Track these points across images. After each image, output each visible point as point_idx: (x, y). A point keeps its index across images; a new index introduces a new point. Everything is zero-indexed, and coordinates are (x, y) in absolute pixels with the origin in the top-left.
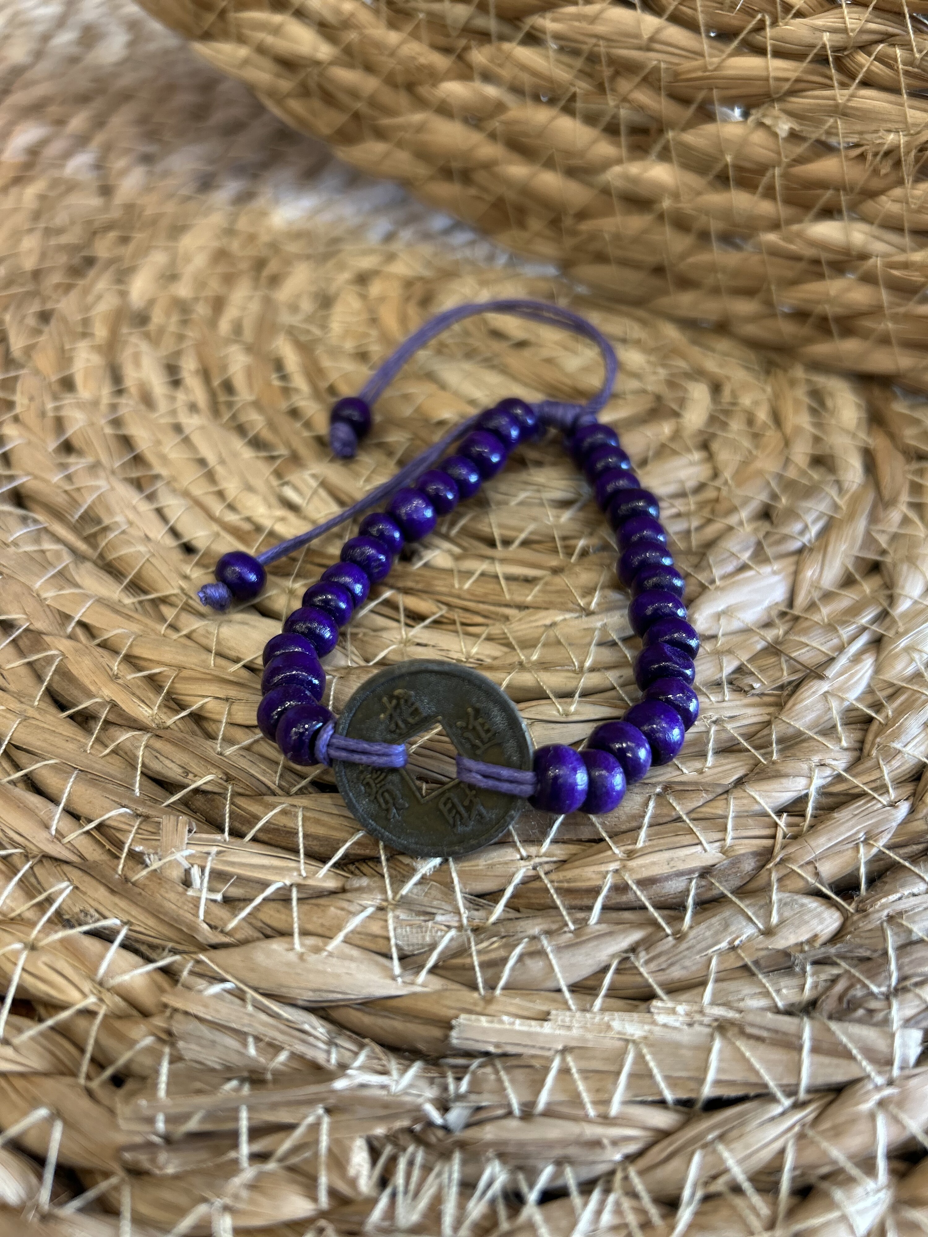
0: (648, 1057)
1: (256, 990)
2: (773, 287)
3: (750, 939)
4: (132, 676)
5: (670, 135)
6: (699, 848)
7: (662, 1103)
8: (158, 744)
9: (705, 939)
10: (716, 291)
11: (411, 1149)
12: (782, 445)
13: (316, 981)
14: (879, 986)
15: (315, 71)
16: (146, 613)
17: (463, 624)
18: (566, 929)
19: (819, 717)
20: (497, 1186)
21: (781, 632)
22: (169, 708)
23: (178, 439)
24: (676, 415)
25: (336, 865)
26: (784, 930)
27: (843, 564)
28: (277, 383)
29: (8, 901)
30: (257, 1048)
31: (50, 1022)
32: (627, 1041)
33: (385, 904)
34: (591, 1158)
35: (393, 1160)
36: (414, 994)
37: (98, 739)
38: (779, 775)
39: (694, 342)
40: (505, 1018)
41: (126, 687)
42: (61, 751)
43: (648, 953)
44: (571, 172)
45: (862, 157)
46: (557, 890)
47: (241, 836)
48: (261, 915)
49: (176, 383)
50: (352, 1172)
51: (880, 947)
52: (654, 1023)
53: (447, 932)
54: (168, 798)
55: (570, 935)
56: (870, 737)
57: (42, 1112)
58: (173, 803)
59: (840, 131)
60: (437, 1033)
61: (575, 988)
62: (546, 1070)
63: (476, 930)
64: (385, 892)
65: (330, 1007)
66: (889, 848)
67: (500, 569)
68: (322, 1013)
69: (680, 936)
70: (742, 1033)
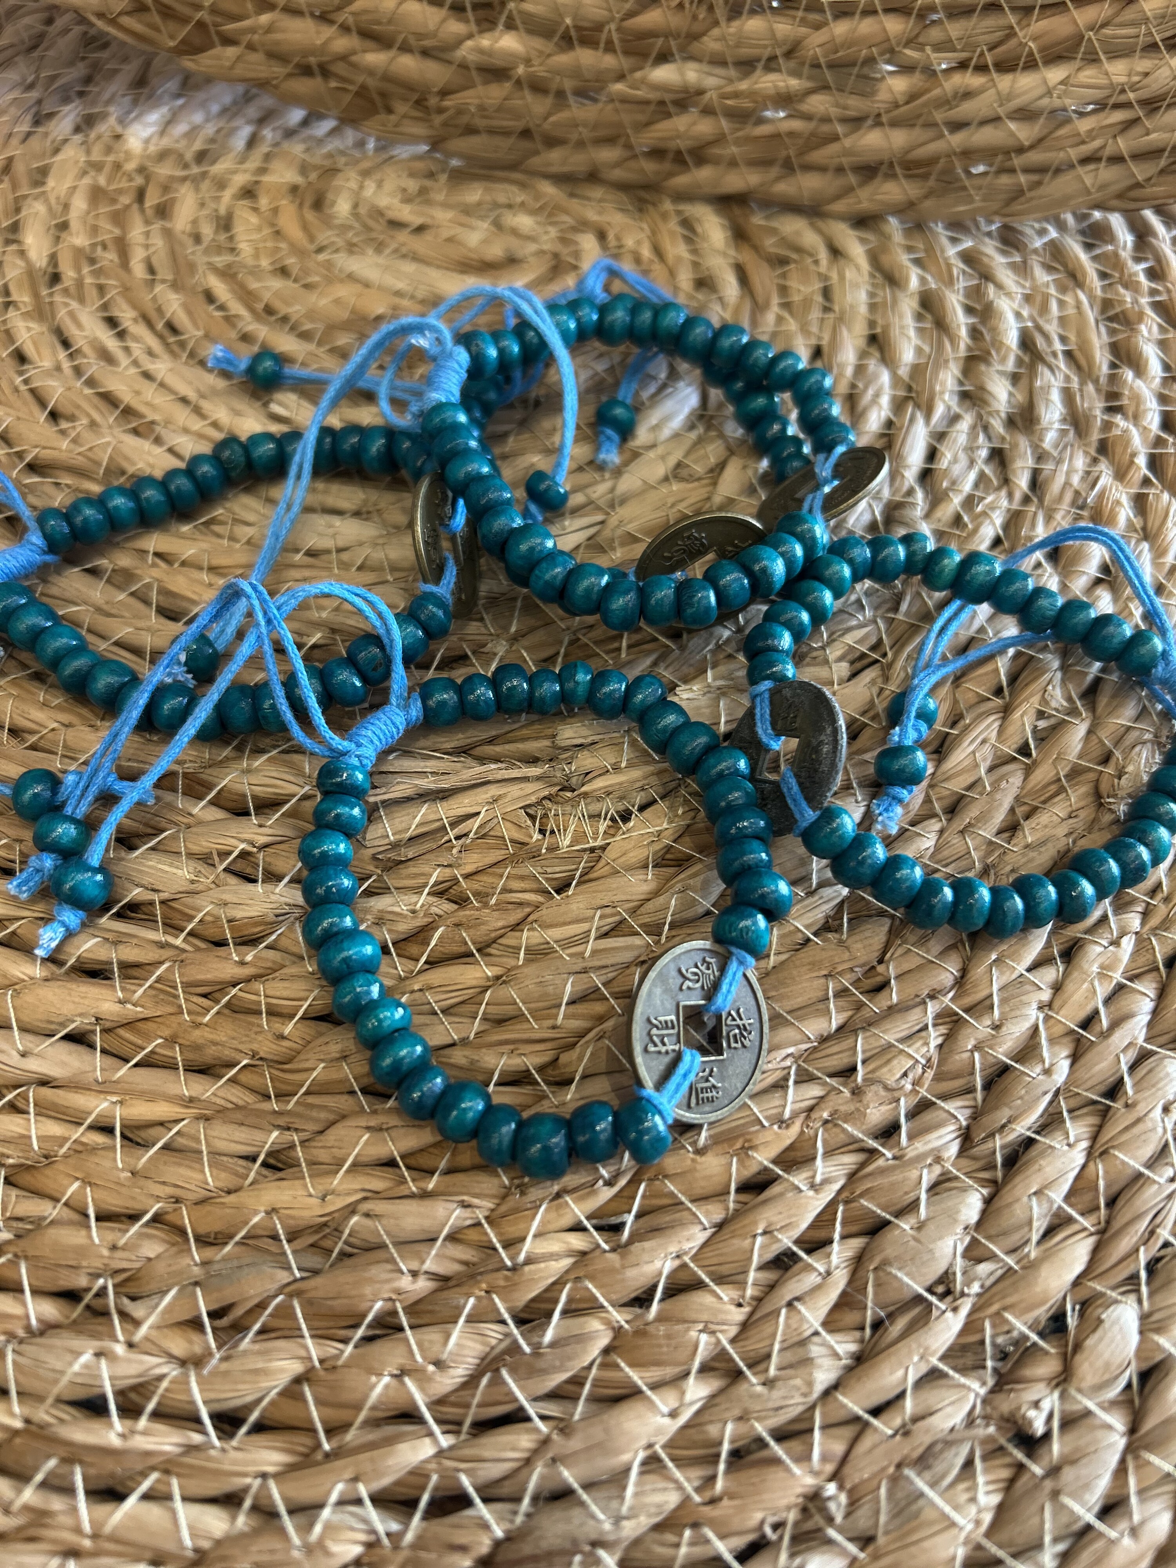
2: (629, 132)
5: (512, 6)
9: (699, 646)
12: (668, 271)
23: (154, 385)
28: (216, 314)
31: (284, 809)
43: (664, 664)
69: (683, 648)
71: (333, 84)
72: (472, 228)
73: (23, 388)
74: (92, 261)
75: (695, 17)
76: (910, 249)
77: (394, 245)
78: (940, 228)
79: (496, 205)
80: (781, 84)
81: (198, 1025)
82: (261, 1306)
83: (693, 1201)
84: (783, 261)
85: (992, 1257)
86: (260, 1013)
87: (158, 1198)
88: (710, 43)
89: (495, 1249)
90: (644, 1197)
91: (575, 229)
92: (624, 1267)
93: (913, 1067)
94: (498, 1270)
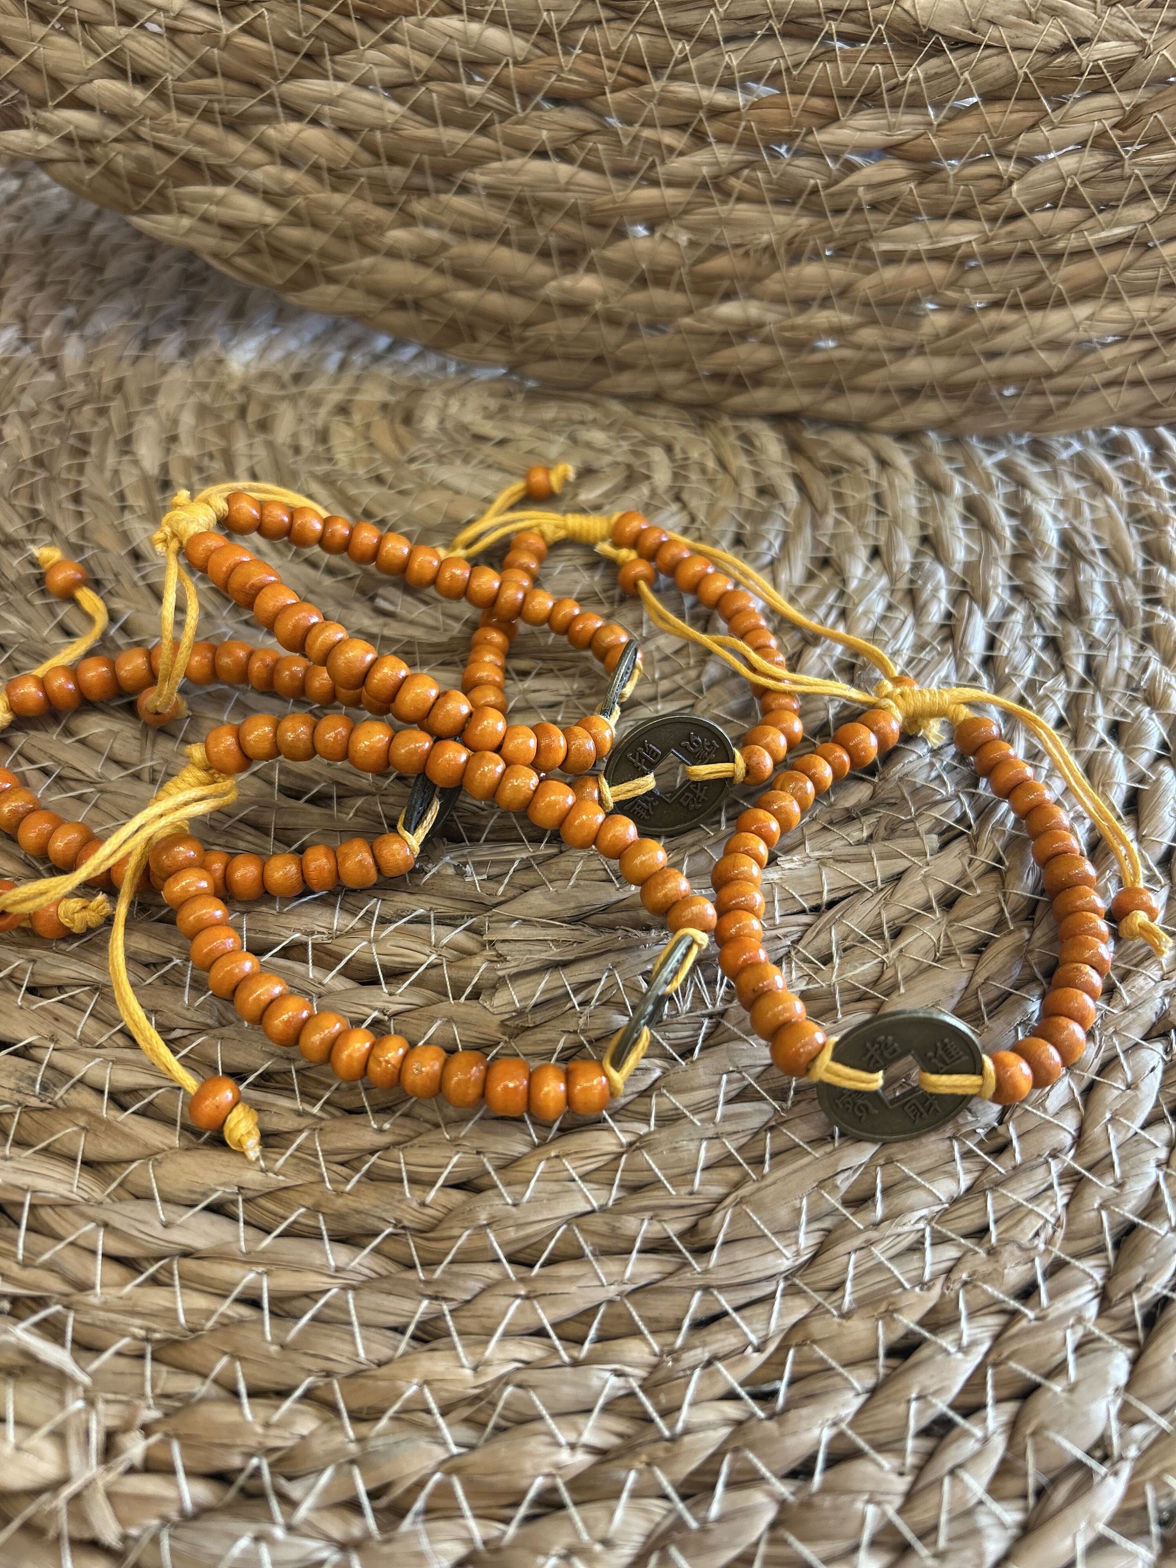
71: (425, 317)
72: (549, 441)
73: (141, 583)
74: (200, 470)
75: (759, 263)
76: (950, 460)
77: (480, 457)
78: (974, 441)
79: (571, 422)
80: (835, 319)
81: (340, 1194)
82: (420, 1485)
83: (844, 1366)
84: (836, 471)
85: (1144, 1419)
86: (401, 1181)
87: (309, 1372)
88: (773, 284)
89: (651, 1421)
90: (794, 1363)
91: (644, 443)
92: (783, 1435)
93: (1044, 1226)
94: (656, 1441)
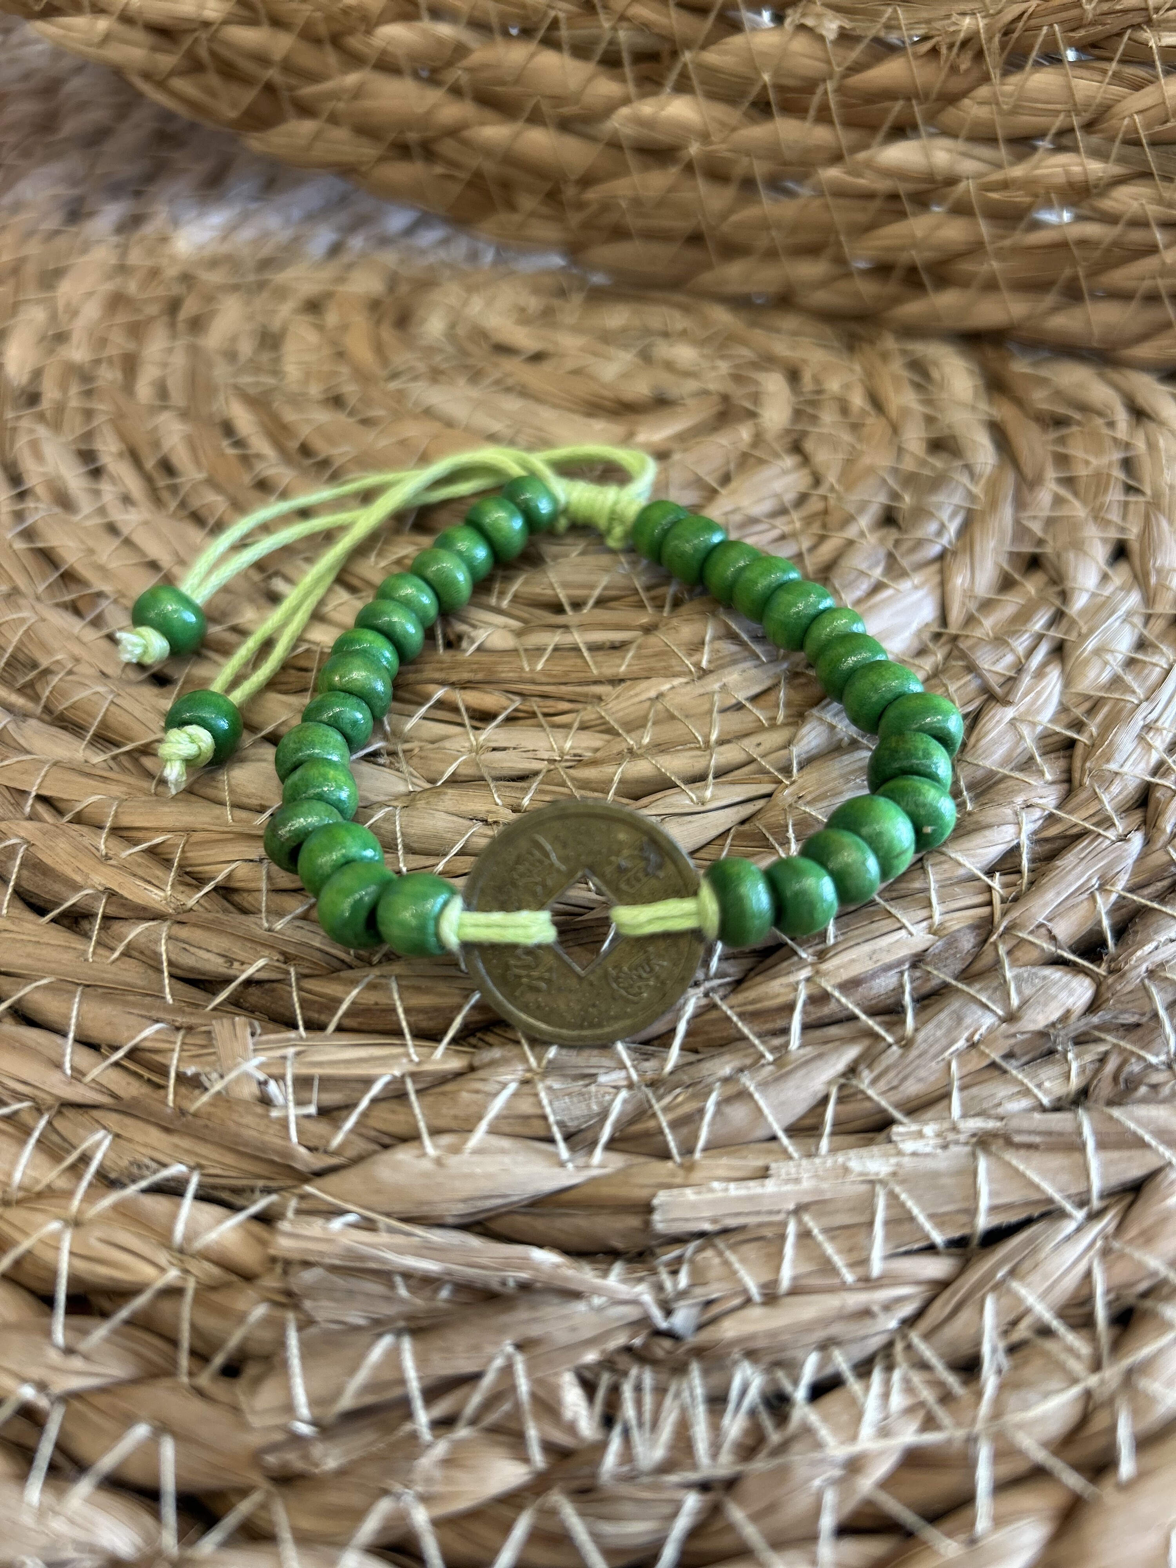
0: (903, 1196)
1: (388, 1215)
2: (842, 238)
3: (991, 1030)
4: (127, 853)
5: (687, 56)
6: (903, 932)
7: (931, 1249)
8: (183, 932)
9: (936, 1041)
10: (771, 254)
11: (634, 1371)
12: (889, 431)
13: (466, 1189)
14: (1157, 1055)
15: (204, 35)
16: (124, 769)
17: (546, 715)
18: (763, 1061)
19: (1012, 750)
20: (753, 1394)
21: (940, 657)
22: (189, 885)
23: (116, 542)
24: (752, 415)
25: (454, 1041)
26: (1030, 1012)
27: (996, 564)
28: (231, 451)
29: (29, 1172)
30: (409, 1288)
31: (124, 1313)
32: (872, 1182)
33: (529, 1075)
34: (862, 1333)
35: (615, 1390)
36: (593, 1180)
37: (99, 943)
38: (980, 828)
39: (753, 324)
40: (716, 1185)
41: (122, 867)
42: (53, 965)
43: (872, 1071)
44: (565, 125)
45: (934, 52)
46: (741, 1015)
47: (322, 1027)
48: (372, 1122)
49: (96, 473)
50: (568, 1414)
51: (1147, 1009)
52: (900, 1153)
53: (616, 1094)
54: (212, 1000)
55: (771, 1068)
56: (1077, 763)
57: (141, 1431)
58: (220, 1004)
59: (903, 22)
60: (633, 1222)
61: (793, 1131)
62: (782, 1237)
63: (653, 1084)
64: (526, 1060)
65: (490, 1219)
66: (1131, 890)
67: (578, 638)
68: (479, 1229)
69: (906, 1044)
70: (1009, 1143)
71: (439, 170)
72: (609, 359)
74: (87, 379)
75: (954, 69)
77: (496, 375)
79: (647, 332)
80: (1077, 169)
84: (1059, 422)
88: (974, 109)
91: (754, 365)
